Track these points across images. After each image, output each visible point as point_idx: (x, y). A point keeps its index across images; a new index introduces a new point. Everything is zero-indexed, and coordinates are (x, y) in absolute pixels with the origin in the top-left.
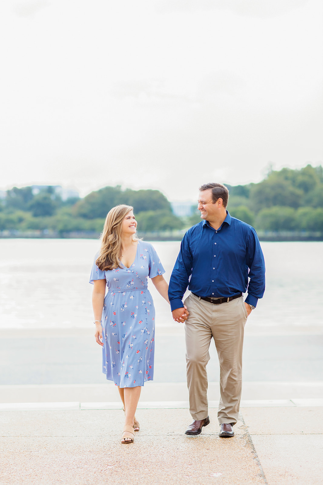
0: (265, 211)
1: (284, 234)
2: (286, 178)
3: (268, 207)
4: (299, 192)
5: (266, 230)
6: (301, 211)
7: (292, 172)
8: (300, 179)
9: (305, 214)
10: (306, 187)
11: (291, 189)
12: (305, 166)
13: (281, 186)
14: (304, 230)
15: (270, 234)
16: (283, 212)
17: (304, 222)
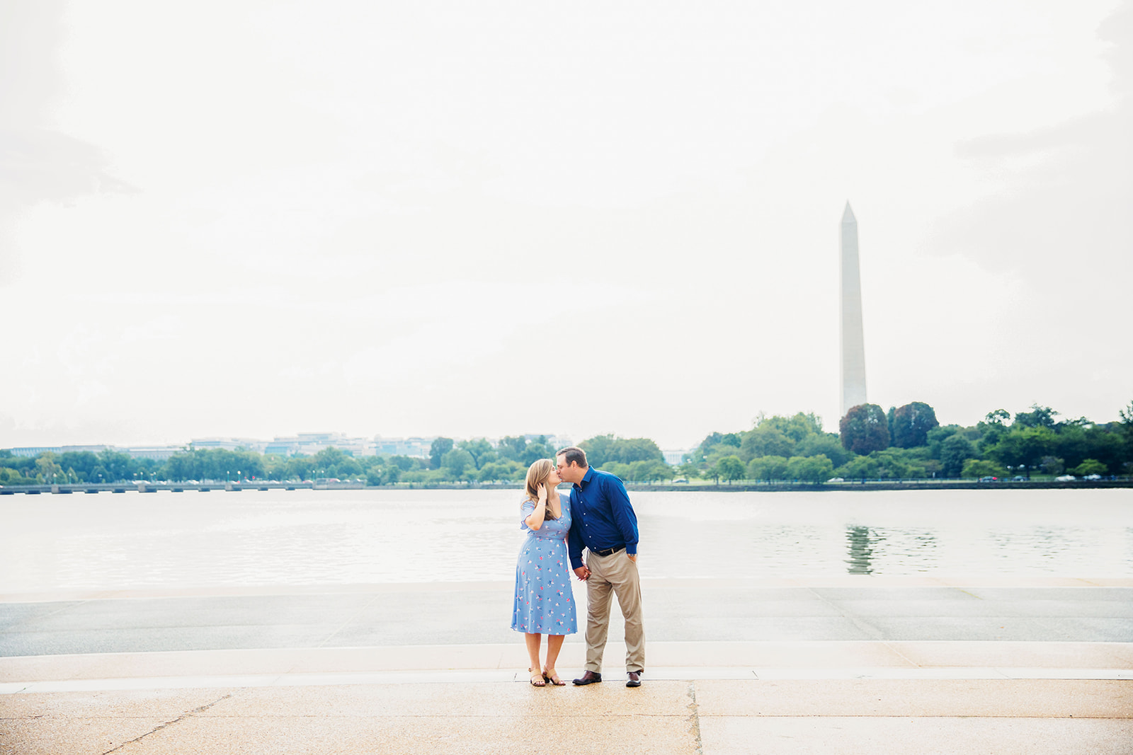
0: (757, 460)
1: (776, 483)
2: (778, 427)
3: (760, 456)
4: (791, 441)
5: (758, 479)
6: (792, 459)
7: (784, 420)
8: (792, 427)
9: (797, 463)
10: (798, 436)
11: (783, 437)
12: (795, 414)
13: (772, 435)
14: (796, 479)
15: (762, 483)
16: (776, 461)
17: (796, 472)
